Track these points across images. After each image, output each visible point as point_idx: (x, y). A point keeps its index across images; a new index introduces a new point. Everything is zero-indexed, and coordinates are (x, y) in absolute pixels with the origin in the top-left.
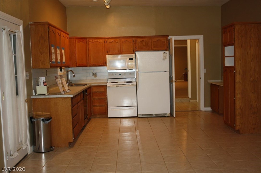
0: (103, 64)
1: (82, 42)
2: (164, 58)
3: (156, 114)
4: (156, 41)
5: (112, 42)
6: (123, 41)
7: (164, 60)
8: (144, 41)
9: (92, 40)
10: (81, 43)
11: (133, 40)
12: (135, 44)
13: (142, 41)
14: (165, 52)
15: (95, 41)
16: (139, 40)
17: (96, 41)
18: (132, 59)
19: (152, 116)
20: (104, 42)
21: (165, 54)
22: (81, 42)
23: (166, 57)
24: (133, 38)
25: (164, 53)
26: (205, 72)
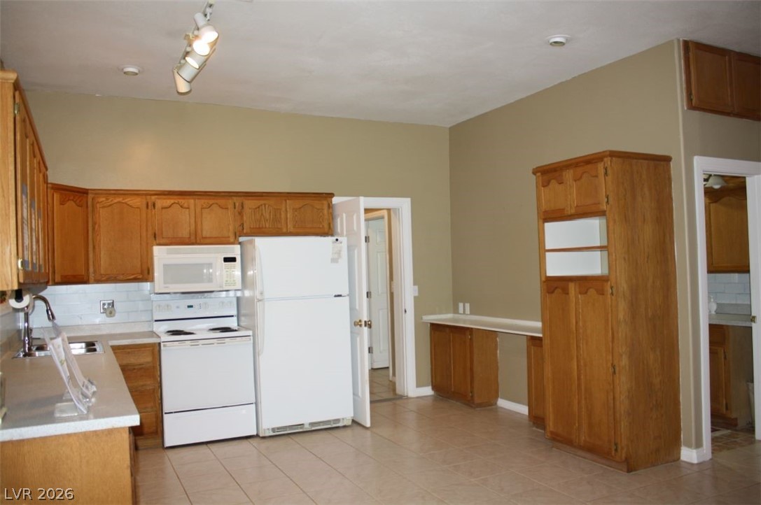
0: (142, 273)
1: (75, 202)
2: (336, 256)
3: (312, 424)
4: (300, 208)
5: (170, 206)
6: (205, 206)
7: (334, 260)
8: (267, 206)
9: (107, 199)
10: (70, 205)
11: (235, 203)
12: (240, 213)
13: (262, 205)
14: (337, 240)
15: (116, 201)
16: (250, 204)
17: (119, 202)
18: (233, 260)
19: (301, 430)
20: (145, 206)
21: (337, 244)
22: (72, 202)
23: (339, 253)
24: (235, 198)
25: (333, 242)
26: (417, 294)
